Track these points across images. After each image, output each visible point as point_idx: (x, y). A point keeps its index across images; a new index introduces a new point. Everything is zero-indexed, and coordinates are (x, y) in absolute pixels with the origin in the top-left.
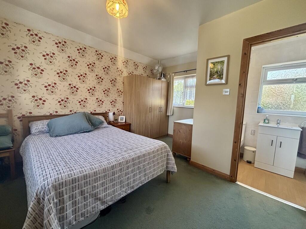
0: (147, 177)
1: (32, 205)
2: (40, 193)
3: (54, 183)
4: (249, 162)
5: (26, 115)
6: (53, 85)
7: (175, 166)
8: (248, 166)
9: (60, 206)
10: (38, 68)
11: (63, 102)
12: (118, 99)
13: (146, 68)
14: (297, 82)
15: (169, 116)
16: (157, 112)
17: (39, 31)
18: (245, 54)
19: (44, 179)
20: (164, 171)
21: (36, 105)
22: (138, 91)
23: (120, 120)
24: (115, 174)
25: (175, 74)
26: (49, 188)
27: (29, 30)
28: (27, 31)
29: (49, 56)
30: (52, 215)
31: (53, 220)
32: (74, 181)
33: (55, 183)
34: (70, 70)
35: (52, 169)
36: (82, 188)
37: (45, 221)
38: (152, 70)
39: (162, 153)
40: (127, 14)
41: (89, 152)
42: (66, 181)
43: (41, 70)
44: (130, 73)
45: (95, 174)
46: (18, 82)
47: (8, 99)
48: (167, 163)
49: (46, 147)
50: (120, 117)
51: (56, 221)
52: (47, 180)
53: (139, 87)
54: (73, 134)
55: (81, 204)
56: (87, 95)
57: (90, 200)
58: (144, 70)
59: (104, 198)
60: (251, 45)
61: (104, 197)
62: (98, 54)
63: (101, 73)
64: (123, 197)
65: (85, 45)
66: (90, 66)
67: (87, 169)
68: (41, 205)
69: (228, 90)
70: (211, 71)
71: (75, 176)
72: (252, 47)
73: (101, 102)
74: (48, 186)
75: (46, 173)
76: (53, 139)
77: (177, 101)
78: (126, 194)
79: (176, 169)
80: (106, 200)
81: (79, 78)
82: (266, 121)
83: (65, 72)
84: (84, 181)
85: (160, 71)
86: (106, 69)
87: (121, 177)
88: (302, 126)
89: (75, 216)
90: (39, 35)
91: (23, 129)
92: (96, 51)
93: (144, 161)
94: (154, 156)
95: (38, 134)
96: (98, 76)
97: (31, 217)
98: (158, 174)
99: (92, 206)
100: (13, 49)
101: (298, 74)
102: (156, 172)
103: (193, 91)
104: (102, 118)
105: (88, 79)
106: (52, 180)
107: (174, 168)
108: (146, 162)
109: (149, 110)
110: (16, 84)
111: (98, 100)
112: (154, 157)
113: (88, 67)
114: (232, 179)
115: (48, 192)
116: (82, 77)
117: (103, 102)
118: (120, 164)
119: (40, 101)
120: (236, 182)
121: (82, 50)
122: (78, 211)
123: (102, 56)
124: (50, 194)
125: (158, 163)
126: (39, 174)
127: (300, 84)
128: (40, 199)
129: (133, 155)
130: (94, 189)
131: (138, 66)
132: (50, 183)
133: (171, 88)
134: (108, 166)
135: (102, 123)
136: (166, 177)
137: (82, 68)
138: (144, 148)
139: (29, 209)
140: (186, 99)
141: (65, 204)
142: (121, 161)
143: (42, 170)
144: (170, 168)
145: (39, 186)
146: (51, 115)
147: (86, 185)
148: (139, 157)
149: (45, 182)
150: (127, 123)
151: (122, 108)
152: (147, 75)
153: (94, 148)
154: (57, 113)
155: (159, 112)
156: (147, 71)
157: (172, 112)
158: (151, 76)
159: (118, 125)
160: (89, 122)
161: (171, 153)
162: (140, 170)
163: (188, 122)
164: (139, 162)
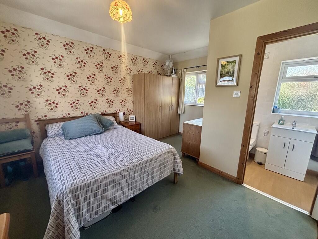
0: (153, 180)
1: (54, 206)
2: (60, 196)
4: (260, 164)
5: (42, 119)
6: (64, 88)
7: (182, 169)
8: (258, 168)
9: (77, 206)
10: (49, 72)
11: (74, 104)
12: (128, 98)
13: (156, 63)
15: (180, 114)
16: (168, 111)
17: (47, 33)
18: (258, 54)
19: (62, 184)
20: (170, 173)
21: (50, 108)
22: (147, 90)
23: (131, 120)
24: (124, 178)
25: (186, 70)
26: (66, 192)
27: (37, 34)
28: (35, 35)
29: (58, 59)
30: (71, 214)
31: (72, 218)
32: (87, 185)
33: (71, 188)
34: (79, 72)
35: (68, 174)
36: (94, 192)
37: (66, 219)
38: (163, 65)
39: (168, 156)
40: (131, 19)
41: (100, 156)
42: (80, 185)
43: (52, 74)
44: (140, 71)
45: (105, 179)
46: (32, 87)
47: (25, 104)
48: (174, 166)
49: (62, 150)
50: (130, 116)
51: (74, 219)
52: (65, 185)
53: (149, 87)
54: (85, 136)
55: (94, 205)
56: (97, 96)
57: (102, 201)
58: (154, 66)
59: (114, 199)
60: (265, 44)
62: (106, 53)
63: (110, 73)
64: (131, 198)
65: (92, 44)
66: (98, 66)
67: (98, 175)
68: (62, 206)
69: (239, 92)
70: (221, 72)
71: (88, 181)
72: (266, 46)
73: (111, 103)
74: (66, 190)
75: (63, 178)
76: (68, 141)
77: (188, 98)
78: (134, 196)
79: (183, 171)
80: (116, 200)
81: (88, 79)
82: (281, 122)
83: (74, 74)
84: (96, 185)
85: (170, 67)
86: (114, 69)
87: (129, 181)
89: (90, 214)
90: (47, 38)
91: (41, 131)
92: (104, 50)
93: (151, 165)
94: (161, 160)
96: (107, 76)
97: (54, 215)
98: (165, 177)
99: (104, 206)
100: (24, 55)
102: (162, 174)
104: (112, 119)
105: (97, 80)
106: (68, 185)
107: (180, 170)
108: (153, 166)
109: (159, 109)
110: (30, 90)
111: (108, 100)
114: (239, 181)
115: (66, 195)
116: (91, 78)
117: (113, 102)
118: (128, 169)
119: (53, 104)
120: (243, 184)
121: (89, 50)
122: (92, 210)
123: (110, 55)
124: (68, 197)
125: (165, 166)
126: (57, 179)
128: (60, 201)
129: (140, 160)
130: (105, 192)
131: (147, 63)
132: (67, 188)
133: (182, 84)
134: (116, 171)
135: (112, 124)
136: (173, 178)
137: (90, 69)
138: (151, 152)
139: (52, 209)
140: (198, 96)
141: (81, 204)
142: (129, 166)
143: (60, 175)
144: (177, 171)
145: (59, 190)
146: (65, 118)
147: (97, 189)
148: (145, 161)
149: (63, 187)
150: (137, 122)
151: (132, 107)
152: (158, 72)
153: (105, 152)
154: (70, 115)
155: (170, 110)
156: (157, 67)
157: (183, 110)
158: (161, 73)
159: (128, 125)
160: (99, 124)
161: (178, 157)
162: (147, 174)
163: (198, 122)
164: (146, 167)
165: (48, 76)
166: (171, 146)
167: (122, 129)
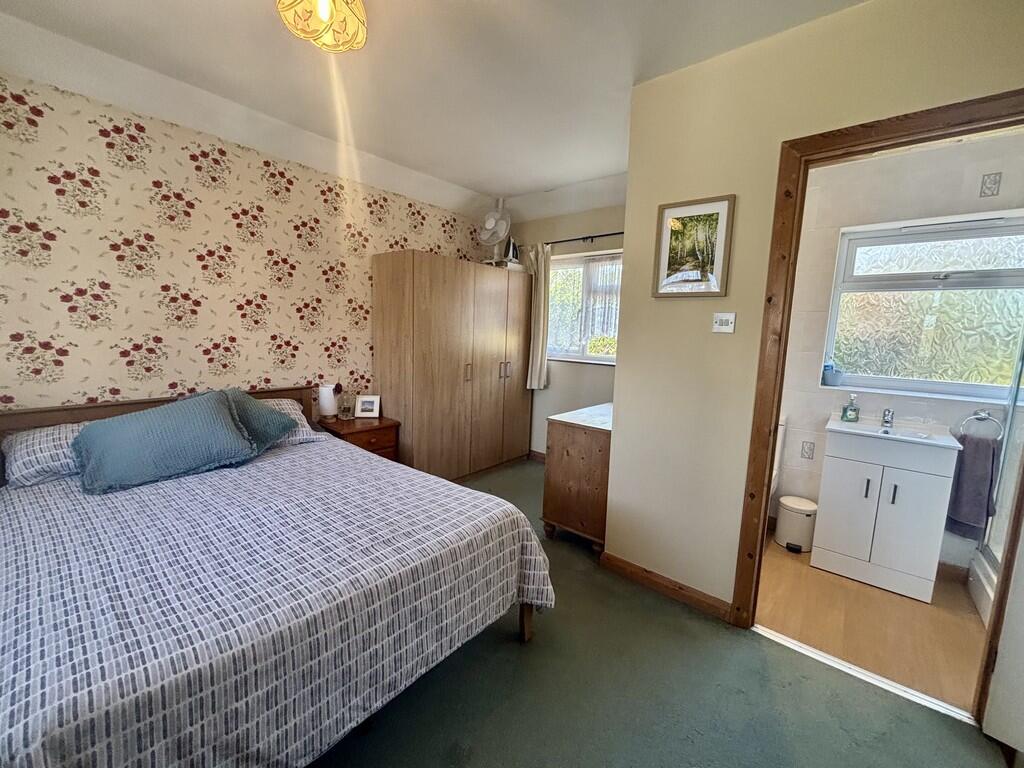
0: (445, 640)
3: (52, 729)
4: (794, 549)
6: (98, 290)
7: (550, 587)
8: (790, 563)
10: (33, 227)
11: (140, 353)
12: (352, 335)
13: (452, 223)
14: (946, 287)
15: (533, 390)
16: (493, 379)
17: (31, 82)
18: (787, 196)
20: (508, 606)
21: (28, 368)
22: (423, 307)
23: (363, 411)
24: (322, 648)
25: (552, 248)
29: (76, 180)
32: (144, 707)
33: (57, 731)
34: (163, 234)
38: (475, 231)
39: (502, 543)
40: (361, 36)
41: (228, 557)
42: (107, 713)
43: (45, 234)
44: (397, 243)
45: (239, 662)
48: (523, 578)
50: (361, 399)
53: (427, 296)
54: (178, 476)
56: (237, 326)
58: (445, 231)
59: (274, 750)
60: (808, 164)
61: (274, 747)
62: (273, 175)
63: (288, 245)
65: (219, 139)
66: (244, 219)
69: (731, 317)
70: (672, 250)
71: (148, 685)
72: (810, 171)
73: (291, 347)
77: (560, 339)
78: (366, 717)
79: (552, 596)
80: (284, 754)
81: (203, 263)
82: (849, 413)
83: (143, 241)
84: (189, 700)
85: (501, 235)
86: (306, 229)
87: (345, 657)
88: (962, 431)
90: (32, 101)
92: (267, 164)
93: (436, 584)
94: (473, 560)
95: (37, 484)
96: (275, 255)
98: (489, 622)
101: (952, 259)
102: (480, 616)
103: (614, 306)
104: (291, 408)
105: (239, 268)
106: (45, 718)
107: (545, 592)
108: (444, 588)
109: (466, 372)
111: (278, 341)
112: (473, 563)
113: (238, 221)
114: (739, 616)
116: (214, 259)
117: (296, 348)
118: (341, 609)
119: (43, 353)
120: (753, 625)
121: (210, 160)
123: (290, 182)
125: (488, 584)
127: (955, 291)
129: (392, 564)
130: (232, 725)
131: (424, 218)
132: (35, 731)
133: (540, 294)
134: (292, 624)
135: (290, 427)
136: (518, 624)
137: (212, 225)
138: (437, 534)
140: (592, 333)
142: (346, 597)
144: (530, 595)
146: (95, 404)
147: (197, 715)
148: (414, 572)
149: (13, 729)
150: (388, 419)
151: (369, 368)
152: (458, 250)
153: (251, 541)
154: (117, 396)
155: (500, 377)
156: (458, 236)
157: (544, 377)
158: (472, 253)
159: (351, 431)
160: (239, 429)
161: (535, 542)
162: (420, 619)
163: (595, 417)
164: (417, 593)
165: (27, 241)
166: (510, 506)
167: (330, 445)
